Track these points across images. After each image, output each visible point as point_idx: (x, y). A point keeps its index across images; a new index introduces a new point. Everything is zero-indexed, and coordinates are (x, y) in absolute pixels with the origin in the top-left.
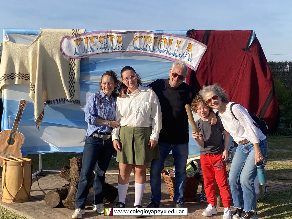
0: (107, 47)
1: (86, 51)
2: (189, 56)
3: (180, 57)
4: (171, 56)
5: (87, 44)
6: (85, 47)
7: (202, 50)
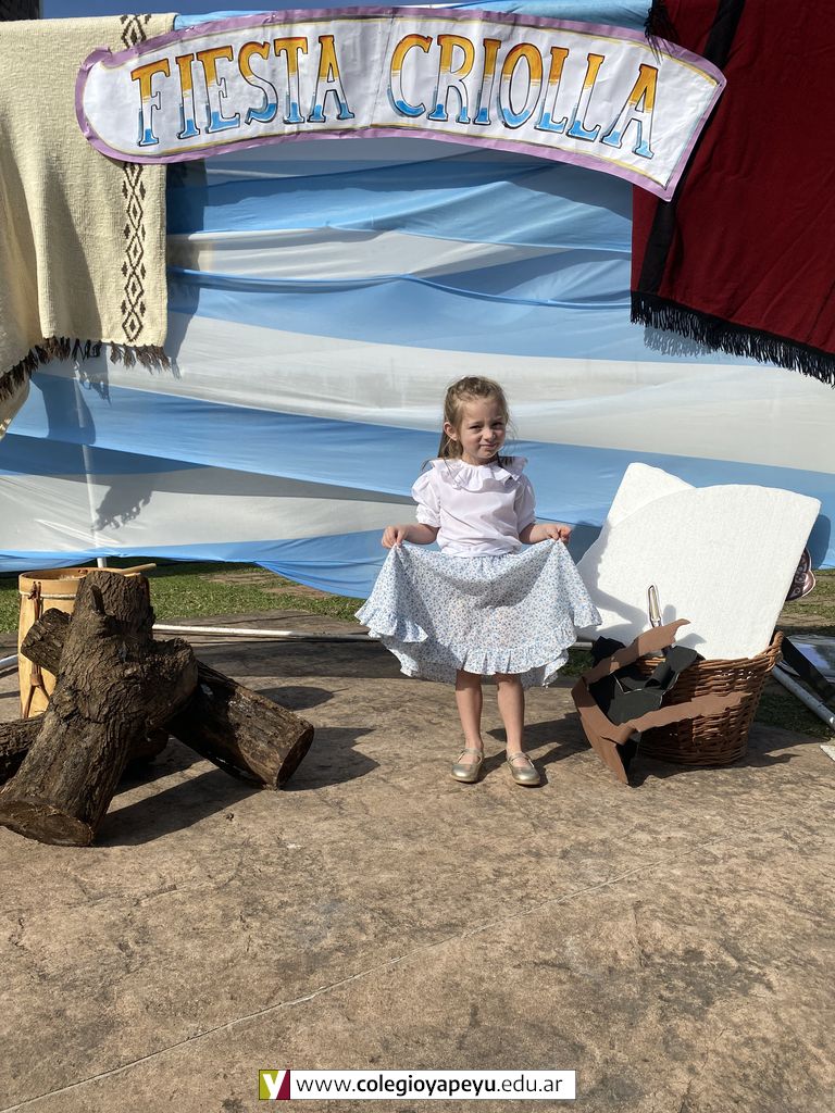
0: (276, 106)
1: (188, 129)
2: (640, 131)
3: (598, 138)
4: (555, 139)
5: (189, 92)
6: (182, 109)
7: (699, 96)
